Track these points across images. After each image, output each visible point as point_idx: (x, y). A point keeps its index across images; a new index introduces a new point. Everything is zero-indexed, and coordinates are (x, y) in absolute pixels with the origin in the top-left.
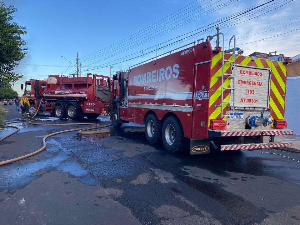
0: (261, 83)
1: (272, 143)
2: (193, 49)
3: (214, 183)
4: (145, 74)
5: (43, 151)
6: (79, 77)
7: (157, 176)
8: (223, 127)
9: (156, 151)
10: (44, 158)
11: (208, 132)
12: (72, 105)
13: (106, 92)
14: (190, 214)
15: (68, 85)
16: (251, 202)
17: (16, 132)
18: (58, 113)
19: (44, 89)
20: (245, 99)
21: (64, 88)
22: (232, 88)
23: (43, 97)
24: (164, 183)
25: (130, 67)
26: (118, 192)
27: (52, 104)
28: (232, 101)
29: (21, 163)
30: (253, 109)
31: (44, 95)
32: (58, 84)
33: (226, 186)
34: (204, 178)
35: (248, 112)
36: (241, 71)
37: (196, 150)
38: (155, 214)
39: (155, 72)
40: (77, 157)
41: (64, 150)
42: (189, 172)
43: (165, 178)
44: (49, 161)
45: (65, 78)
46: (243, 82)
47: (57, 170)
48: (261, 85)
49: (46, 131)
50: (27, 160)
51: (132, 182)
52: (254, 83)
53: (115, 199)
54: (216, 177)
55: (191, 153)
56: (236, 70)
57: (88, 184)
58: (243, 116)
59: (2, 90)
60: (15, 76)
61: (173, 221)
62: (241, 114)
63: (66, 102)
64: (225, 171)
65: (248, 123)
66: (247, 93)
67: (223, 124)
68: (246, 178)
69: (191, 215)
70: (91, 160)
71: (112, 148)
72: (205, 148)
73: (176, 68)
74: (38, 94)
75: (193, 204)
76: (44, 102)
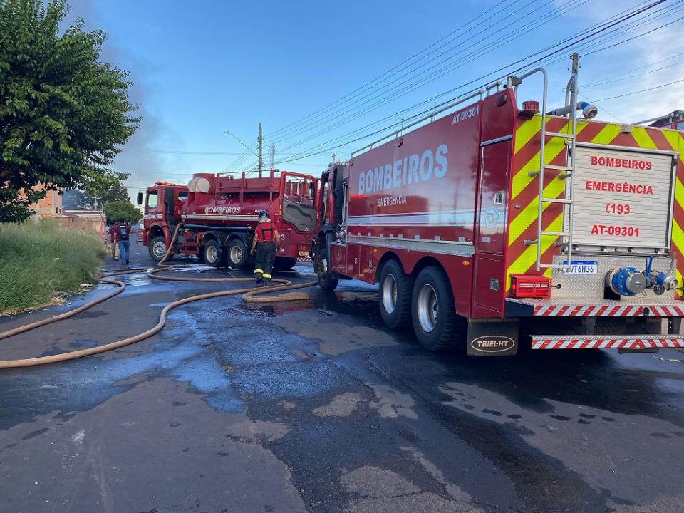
0: (650, 187)
1: (673, 336)
2: (478, 109)
3: (506, 423)
4: (381, 168)
5: (155, 336)
6: (263, 176)
7: (377, 400)
8: (544, 294)
9: (397, 344)
10: (151, 350)
11: (505, 304)
12: (237, 237)
13: (305, 210)
14: (420, 490)
15: (233, 194)
16: (582, 475)
17: (117, 294)
18: (211, 256)
19: (183, 203)
20: (604, 227)
21: (223, 202)
22: (567, 200)
23: (180, 220)
24: (388, 418)
25: (352, 154)
26: (277, 430)
27: (199, 235)
28: (566, 233)
29: (103, 359)
30: (626, 251)
31: (183, 216)
32: (212, 192)
33: (532, 433)
34: (486, 411)
35: (612, 259)
36: (593, 157)
37: (482, 345)
38: (341, 483)
39: (400, 162)
40: (221, 351)
41: (199, 334)
42: (455, 396)
43: (393, 406)
44: (161, 356)
45: (227, 179)
46: (597, 186)
47: (169, 377)
48: (650, 191)
49: (175, 292)
50: (117, 352)
51: (315, 411)
52: (628, 187)
53: (265, 446)
54: (516, 409)
55: (469, 353)
56: (577, 157)
57: (222, 409)
58: (599, 269)
59: (113, 206)
60: (112, 177)
61: (375, 503)
62: (592, 263)
63: (228, 231)
64: (545, 399)
65: (611, 285)
66: (608, 212)
67: (544, 286)
68: (591, 417)
69: (421, 492)
70: (246, 358)
71: (299, 334)
72: (506, 342)
73: (442, 153)
74: (172, 214)
75: (435, 468)
76: (184, 231)
